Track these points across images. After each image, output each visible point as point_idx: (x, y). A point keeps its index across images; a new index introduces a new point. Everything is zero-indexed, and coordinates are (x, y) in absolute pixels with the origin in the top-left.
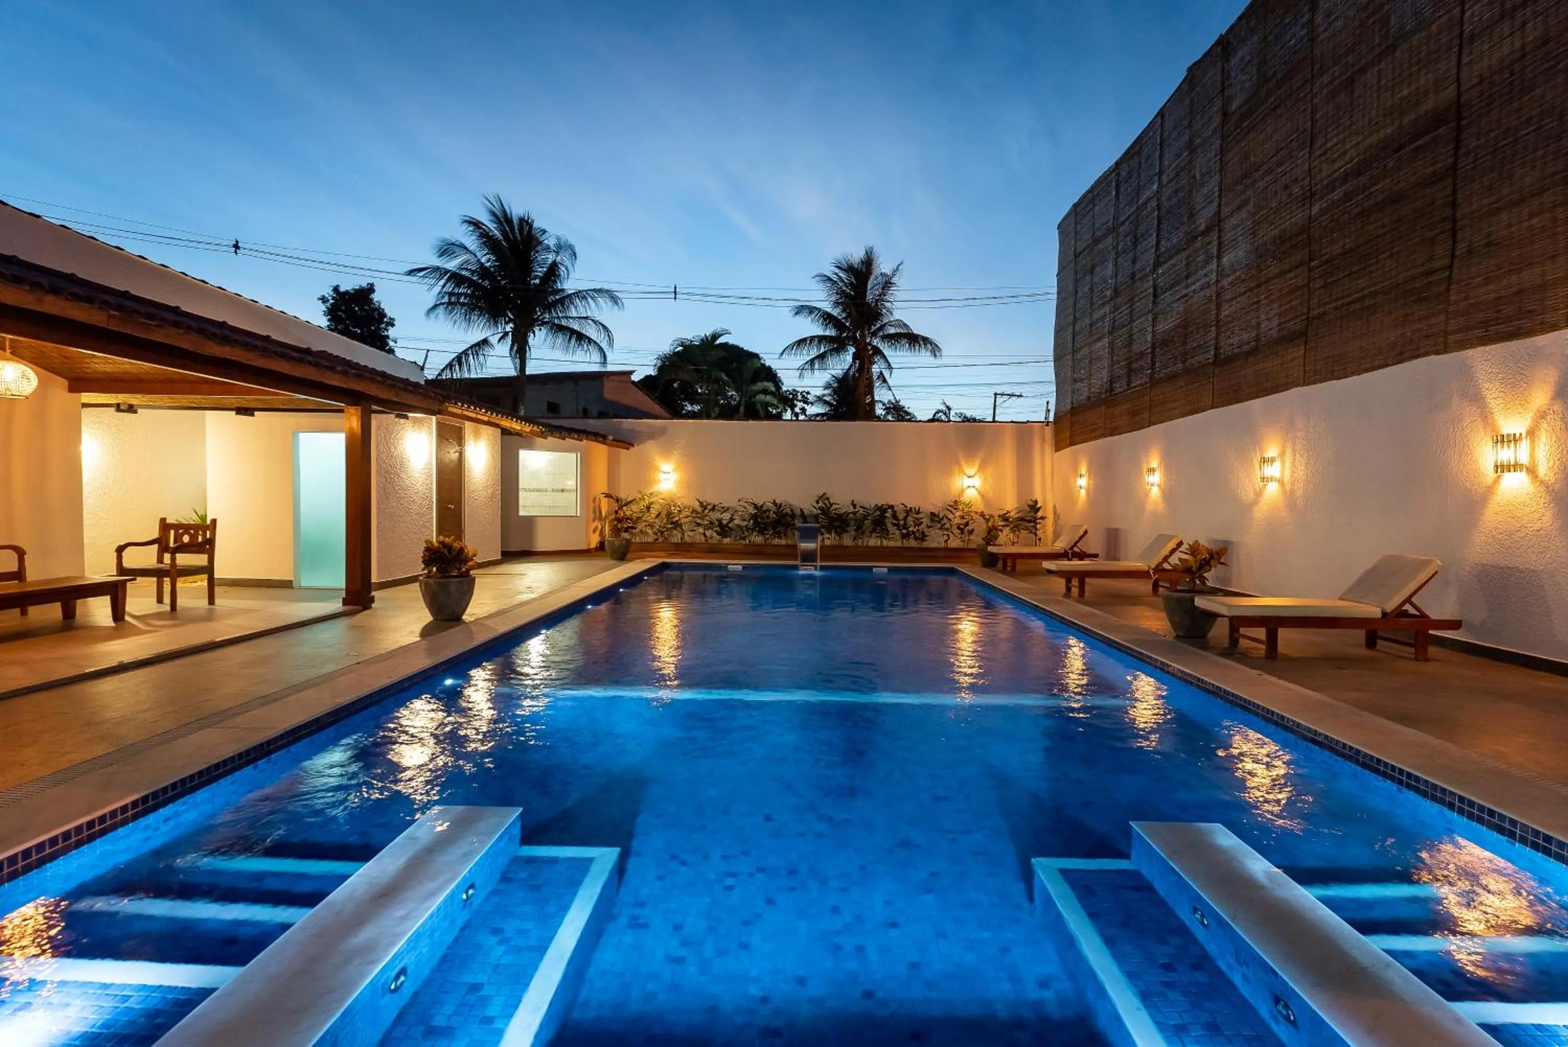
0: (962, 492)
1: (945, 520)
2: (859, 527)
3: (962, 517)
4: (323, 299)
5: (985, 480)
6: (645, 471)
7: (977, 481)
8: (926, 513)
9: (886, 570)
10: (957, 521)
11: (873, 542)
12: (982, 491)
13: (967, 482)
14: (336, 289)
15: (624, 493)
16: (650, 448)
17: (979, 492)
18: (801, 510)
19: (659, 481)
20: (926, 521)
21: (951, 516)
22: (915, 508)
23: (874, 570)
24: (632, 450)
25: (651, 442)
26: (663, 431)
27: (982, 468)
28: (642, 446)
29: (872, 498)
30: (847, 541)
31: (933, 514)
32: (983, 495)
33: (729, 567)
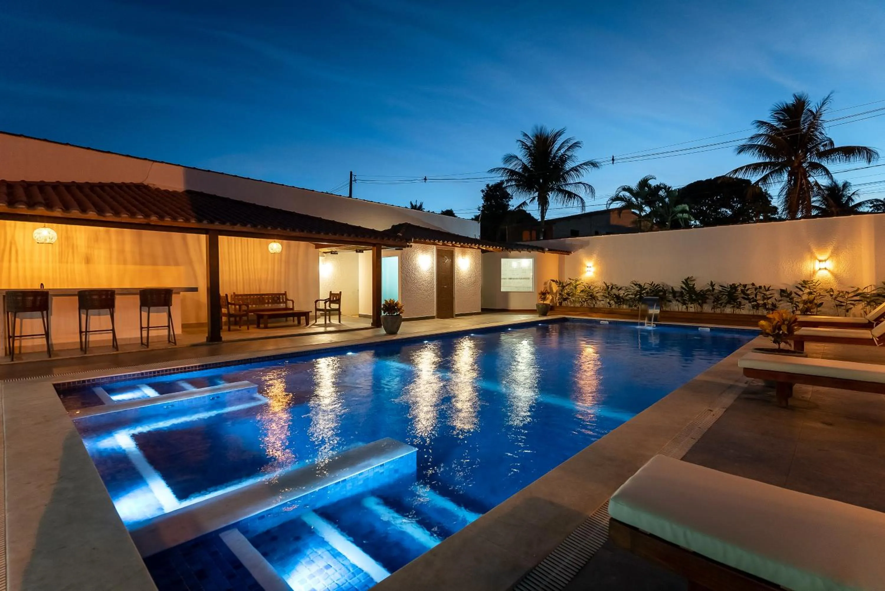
0: (814, 273)
1: (793, 295)
2: (717, 299)
3: (810, 293)
4: (483, 191)
5: (838, 262)
6: (578, 266)
7: (830, 264)
8: (777, 290)
9: (708, 329)
10: (805, 297)
11: (728, 310)
12: (835, 271)
13: (818, 265)
14: (488, 186)
15: (566, 280)
16: (580, 253)
17: (832, 273)
18: (672, 288)
19: (585, 272)
20: (777, 296)
21: (800, 293)
22: (765, 287)
23: (699, 329)
24: (571, 255)
25: (581, 250)
26: (587, 244)
27: (835, 253)
28: (576, 253)
29: (728, 281)
30: (707, 308)
31: (782, 291)
32: (836, 276)
33: (601, 322)
